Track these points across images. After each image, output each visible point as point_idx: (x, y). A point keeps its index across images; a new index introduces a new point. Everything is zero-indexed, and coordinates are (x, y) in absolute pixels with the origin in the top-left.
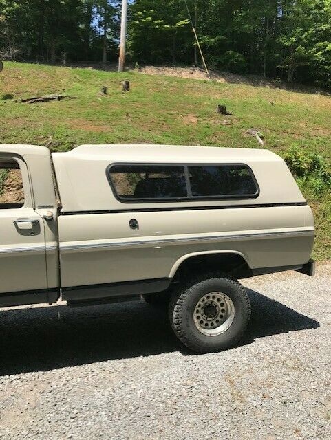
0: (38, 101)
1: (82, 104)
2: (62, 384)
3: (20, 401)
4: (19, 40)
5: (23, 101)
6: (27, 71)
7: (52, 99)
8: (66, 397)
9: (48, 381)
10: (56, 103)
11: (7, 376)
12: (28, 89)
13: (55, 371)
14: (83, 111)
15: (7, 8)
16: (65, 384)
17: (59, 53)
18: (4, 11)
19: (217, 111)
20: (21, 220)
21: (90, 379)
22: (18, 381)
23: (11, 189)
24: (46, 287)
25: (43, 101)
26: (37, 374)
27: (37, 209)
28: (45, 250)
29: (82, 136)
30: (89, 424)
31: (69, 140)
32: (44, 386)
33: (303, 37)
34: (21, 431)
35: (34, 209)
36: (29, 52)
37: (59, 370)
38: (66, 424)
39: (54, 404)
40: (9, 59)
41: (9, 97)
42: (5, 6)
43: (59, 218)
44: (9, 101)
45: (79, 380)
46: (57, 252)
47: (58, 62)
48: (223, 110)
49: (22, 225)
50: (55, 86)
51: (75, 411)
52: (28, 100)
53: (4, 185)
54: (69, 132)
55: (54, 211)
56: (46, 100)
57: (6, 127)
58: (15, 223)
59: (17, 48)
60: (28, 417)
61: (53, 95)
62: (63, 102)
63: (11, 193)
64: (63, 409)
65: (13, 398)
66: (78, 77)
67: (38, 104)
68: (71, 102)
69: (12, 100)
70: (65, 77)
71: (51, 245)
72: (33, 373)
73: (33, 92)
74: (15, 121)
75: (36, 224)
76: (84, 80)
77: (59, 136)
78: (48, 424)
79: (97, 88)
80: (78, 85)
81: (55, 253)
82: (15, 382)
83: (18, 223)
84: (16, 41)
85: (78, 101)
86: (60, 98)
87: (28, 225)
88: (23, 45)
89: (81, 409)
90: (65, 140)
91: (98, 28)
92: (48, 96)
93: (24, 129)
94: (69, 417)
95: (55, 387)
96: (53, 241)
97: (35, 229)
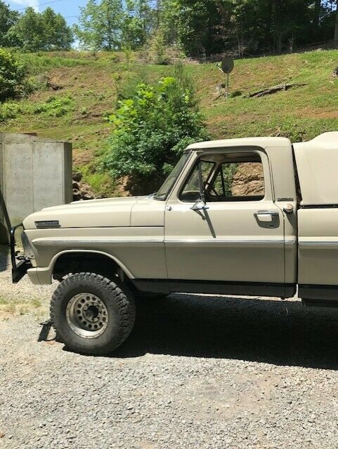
0: (265, 94)
1: (311, 90)
2: (296, 383)
3: (255, 387)
4: (247, 37)
5: (251, 96)
6: (254, 65)
7: (279, 89)
8: (301, 398)
9: (280, 376)
10: (283, 93)
11: (242, 361)
12: (255, 83)
13: (287, 367)
14: (312, 97)
15: (238, 7)
16: (299, 384)
17: (285, 41)
18: (235, 11)
20: (262, 212)
21: (325, 386)
22: (253, 368)
23: (240, 182)
24: (283, 282)
25: (270, 93)
26: (270, 366)
27: (276, 202)
28: (284, 244)
29: (312, 124)
30: (329, 434)
31: (298, 130)
32: (277, 380)
34: (258, 418)
35: (274, 202)
36: (256, 47)
37: (292, 368)
38: (304, 426)
39: (289, 401)
40: (238, 58)
41: (238, 94)
42: (235, 5)
43: (298, 211)
44: (237, 98)
45: (314, 384)
46: (295, 247)
47: (284, 51)
49: (262, 217)
50: (281, 76)
51: (313, 416)
52: (255, 94)
53: (233, 179)
54: (298, 121)
55: (294, 204)
56: (274, 91)
57: (237, 122)
58: (255, 215)
59: (245, 45)
60: (264, 407)
61: (280, 86)
62: (290, 91)
63: (240, 186)
64: (300, 410)
65: (249, 383)
66: (306, 62)
67: (265, 96)
68: (299, 89)
69: (241, 97)
70: (293, 65)
71: (290, 238)
72: (266, 364)
73: (260, 85)
74: (245, 117)
75: (275, 216)
76: (313, 64)
77: (288, 127)
78: (286, 420)
79: (329, 70)
80: (307, 70)
81: (293, 247)
82: (249, 368)
83: (258, 215)
84: (245, 38)
85: (307, 87)
86: (287, 88)
87: (268, 218)
88: (251, 41)
89: (319, 416)
90: (294, 130)
91: (329, 4)
92: (275, 87)
93: (253, 123)
94: (306, 420)
95: (289, 383)
96: (293, 235)
97: (274, 222)
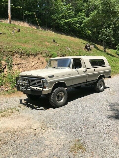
19: (52, 41)
23: (15, 65)
33: (58, 17)
48: (54, 41)
53: (12, 64)
85: (7, 35)
